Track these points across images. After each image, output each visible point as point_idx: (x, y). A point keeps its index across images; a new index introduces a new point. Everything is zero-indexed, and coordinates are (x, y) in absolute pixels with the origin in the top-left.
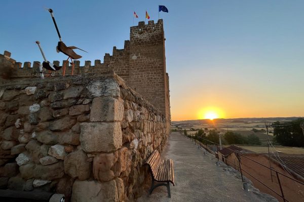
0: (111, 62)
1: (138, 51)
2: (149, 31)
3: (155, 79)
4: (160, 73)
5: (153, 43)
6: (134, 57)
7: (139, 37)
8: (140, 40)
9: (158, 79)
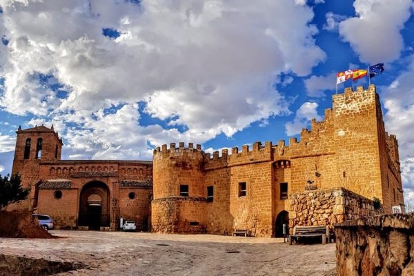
0: (310, 139)
1: (346, 125)
2: (358, 100)
3: (368, 159)
4: (374, 152)
5: (363, 114)
6: (341, 133)
7: (346, 107)
8: (348, 111)
9: (372, 158)
